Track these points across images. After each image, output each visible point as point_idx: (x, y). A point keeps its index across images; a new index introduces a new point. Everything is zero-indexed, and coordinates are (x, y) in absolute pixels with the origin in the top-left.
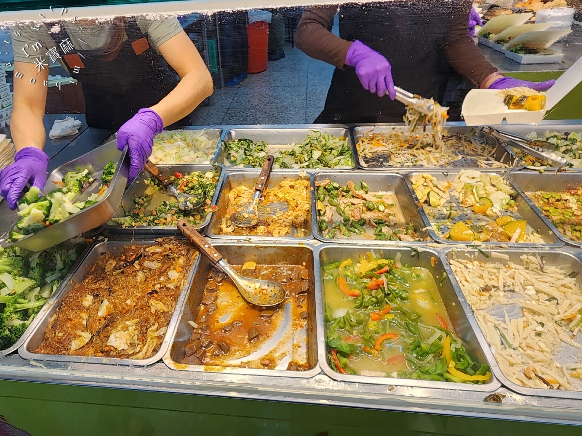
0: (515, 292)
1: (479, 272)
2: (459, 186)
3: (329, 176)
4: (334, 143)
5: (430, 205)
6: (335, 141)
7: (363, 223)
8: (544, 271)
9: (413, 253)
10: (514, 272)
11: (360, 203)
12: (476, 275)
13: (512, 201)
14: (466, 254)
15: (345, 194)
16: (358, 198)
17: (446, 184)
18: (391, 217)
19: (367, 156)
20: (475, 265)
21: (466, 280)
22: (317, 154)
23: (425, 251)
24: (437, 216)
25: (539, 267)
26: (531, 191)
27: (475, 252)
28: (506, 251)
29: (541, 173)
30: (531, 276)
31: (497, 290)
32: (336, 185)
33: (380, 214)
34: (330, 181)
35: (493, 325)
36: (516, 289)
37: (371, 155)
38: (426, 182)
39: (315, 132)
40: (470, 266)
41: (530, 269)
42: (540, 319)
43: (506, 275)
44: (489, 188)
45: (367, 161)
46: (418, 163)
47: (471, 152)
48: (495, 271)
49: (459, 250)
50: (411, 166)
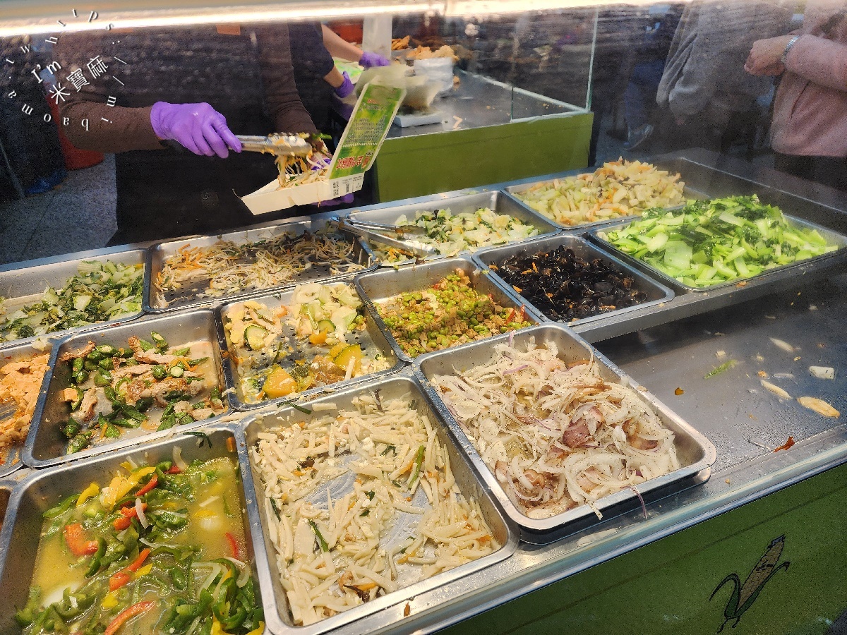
0: (351, 453)
1: (301, 438)
2: (295, 310)
3: (93, 338)
4: (125, 275)
5: (250, 350)
6: (127, 272)
7: (146, 405)
8: (384, 408)
9: (199, 441)
10: (347, 423)
11: (148, 371)
12: (298, 445)
13: (360, 317)
14: (278, 418)
15: (124, 360)
16: (145, 363)
17: (280, 310)
18: (194, 383)
19: (174, 288)
20: (294, 429)
21: (279, 460)
22: (82, 302)
23: (216, 432)
24: (257, 364)
25: (375, 407)
26: (393, 295)
27: (290, 410)
28: (335, 395)
29: (396, 270)
30: (368, 423)
31: (325, 459)
32: (107, 349)
33: (175, 383)
34: (93, 345)
35: (306, 521)
36: (352, 448)
37: (179, 285)
38: (249, 314)
39: (90, 263)
40: (286, 434)
41: (367, 412)
42: (369, 486)
43: (339, 430)
44: (330, 305)
45: (170, 295)
46: (249, 285)
47: (324, 256)
48: (324, 429)
49: (266, 415)
50: (239, 292)
